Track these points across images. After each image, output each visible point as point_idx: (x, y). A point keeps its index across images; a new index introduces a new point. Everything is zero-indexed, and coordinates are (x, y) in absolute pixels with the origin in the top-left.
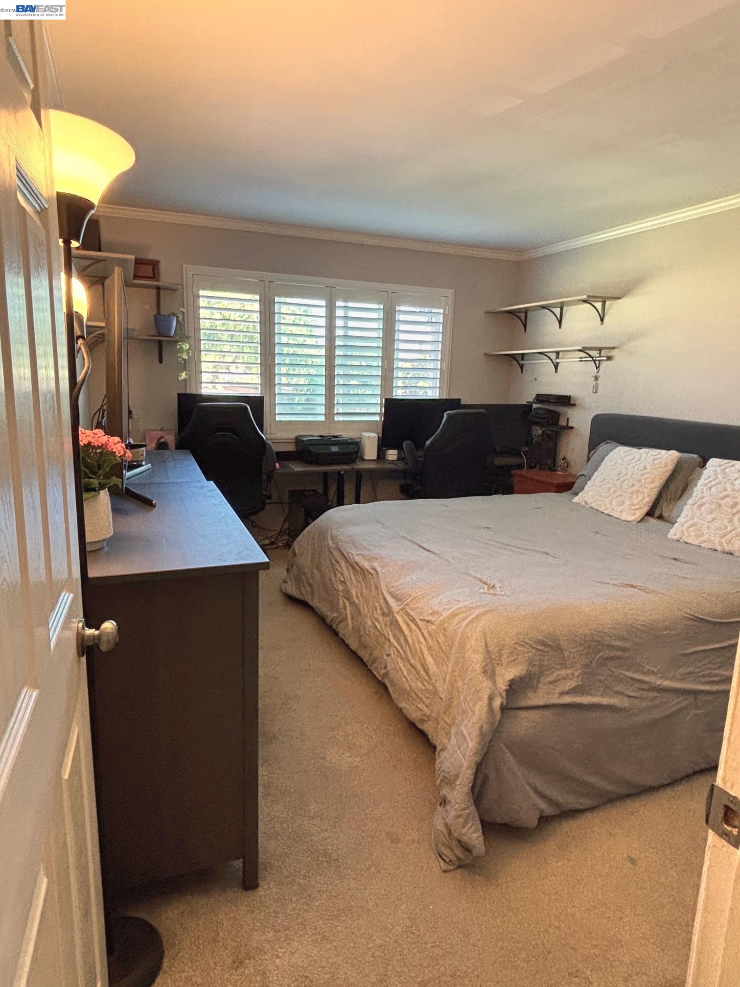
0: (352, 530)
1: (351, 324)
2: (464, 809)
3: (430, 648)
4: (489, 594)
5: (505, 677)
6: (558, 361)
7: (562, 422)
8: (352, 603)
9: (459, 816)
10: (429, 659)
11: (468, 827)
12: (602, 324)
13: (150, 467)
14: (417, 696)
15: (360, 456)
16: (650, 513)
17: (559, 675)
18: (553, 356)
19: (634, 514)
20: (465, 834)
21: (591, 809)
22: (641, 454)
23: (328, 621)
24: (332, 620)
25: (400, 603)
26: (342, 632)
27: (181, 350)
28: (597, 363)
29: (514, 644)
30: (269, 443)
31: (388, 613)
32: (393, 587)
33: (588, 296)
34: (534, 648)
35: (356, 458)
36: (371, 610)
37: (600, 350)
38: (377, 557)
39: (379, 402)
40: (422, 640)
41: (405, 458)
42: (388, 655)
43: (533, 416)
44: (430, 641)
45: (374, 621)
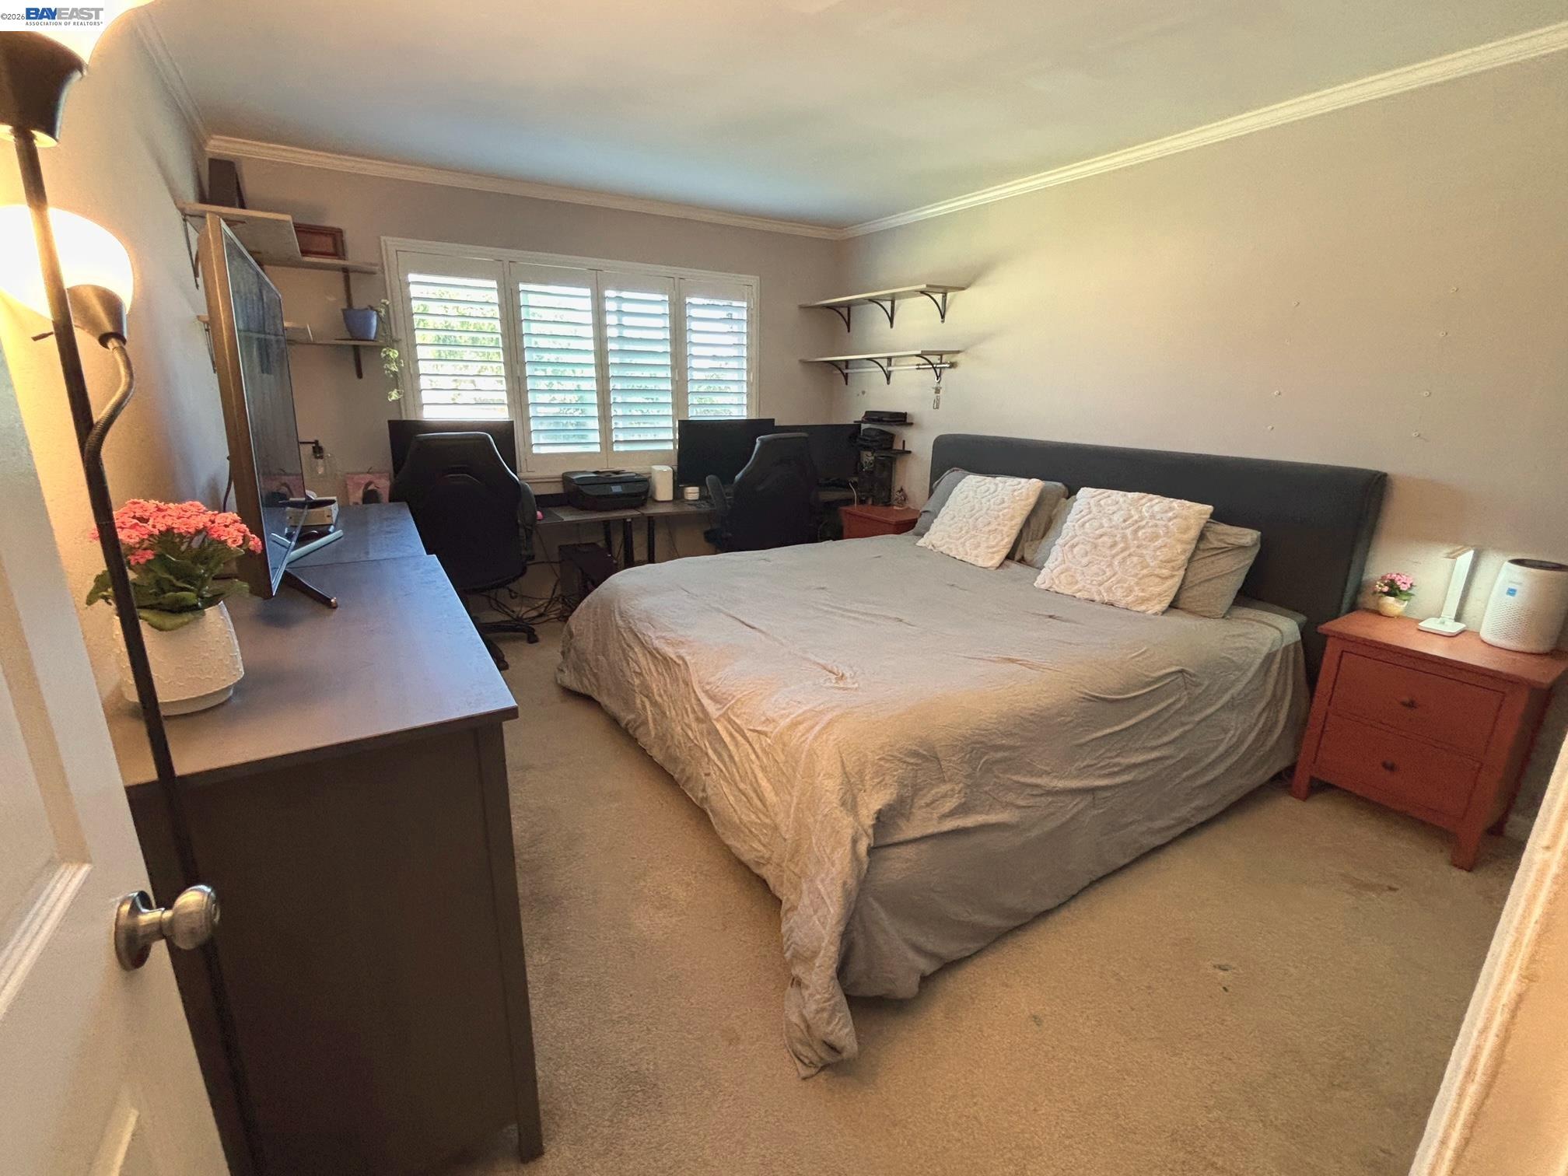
0: (646, 603)
1: (626, 320)
2: (829, 1000)
3: (763, 769)
4: (840, 688)
5: (871, 806)
6: (890, 369)
7: (898, 446)
8: (654, 704)
9: (823, 1010)
10: (764, 783)
11: (834, 1023)
12: (943, 322)
13: (342, 534)
14: (751, 831)
15: (651, 497)
16: (1010, 557)
17: (937, 793)
18: (884, 363)
19: (992, 559)
20: (832, 1033)
21: (979, 952)
22: (997, 485)
23: (623, 725)
24: (627, 725)
25: (719, 706)
26: (643, 741)
27: (387, 359)
28: (938, 370)
29: (880, 759)
30: (523, 485)
31: (704, 718)
32: (708, 683)
33: (927, 286)
34: (905, 762)
35: (646, 499)
36: (679, 712)
37: (941, 354)
38: (683, 640)
39: (671, 425)
40: (753, 757)
41: (710, 497)
42: (708, 775)
43: (861, 439)
44: (765, 760)
45: (684, 726)
